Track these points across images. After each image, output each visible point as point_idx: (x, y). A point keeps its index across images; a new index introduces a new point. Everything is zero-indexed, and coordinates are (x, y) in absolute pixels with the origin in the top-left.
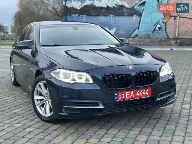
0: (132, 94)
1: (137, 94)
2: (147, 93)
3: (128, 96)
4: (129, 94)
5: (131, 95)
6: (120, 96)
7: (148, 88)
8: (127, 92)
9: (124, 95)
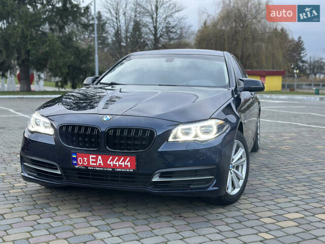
0: (100, 161)
1: (108, 163)
2: (127, 163)
3: (93, 162)
4: (94, 160)
5: (98, 162)
6: (80, 159)
7: (128, 156)
8: (91, 156)
9: (86, 159)
